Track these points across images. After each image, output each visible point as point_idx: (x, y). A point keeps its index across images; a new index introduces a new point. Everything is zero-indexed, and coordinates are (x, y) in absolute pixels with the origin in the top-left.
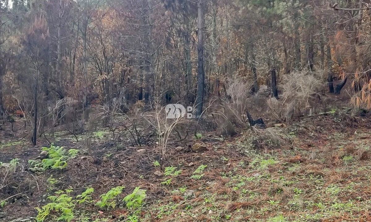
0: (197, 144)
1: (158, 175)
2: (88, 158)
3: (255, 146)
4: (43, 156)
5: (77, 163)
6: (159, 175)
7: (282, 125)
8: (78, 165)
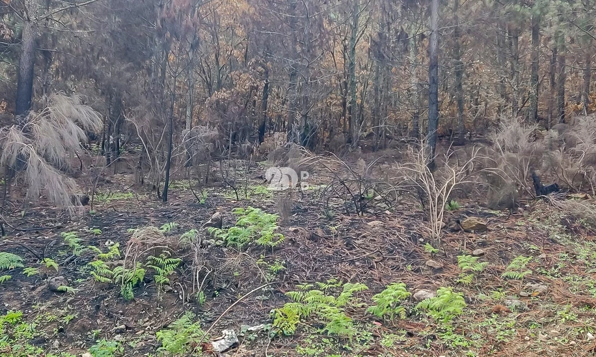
0: (472, 219)
1: (434, 266)
2: (300, 231)
3: (566, 227)
4: (215, 221)
5: (292, 239)
6: (436, 267)
7: (586, 196)
8: (293, 241)
